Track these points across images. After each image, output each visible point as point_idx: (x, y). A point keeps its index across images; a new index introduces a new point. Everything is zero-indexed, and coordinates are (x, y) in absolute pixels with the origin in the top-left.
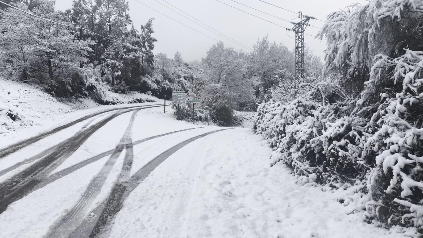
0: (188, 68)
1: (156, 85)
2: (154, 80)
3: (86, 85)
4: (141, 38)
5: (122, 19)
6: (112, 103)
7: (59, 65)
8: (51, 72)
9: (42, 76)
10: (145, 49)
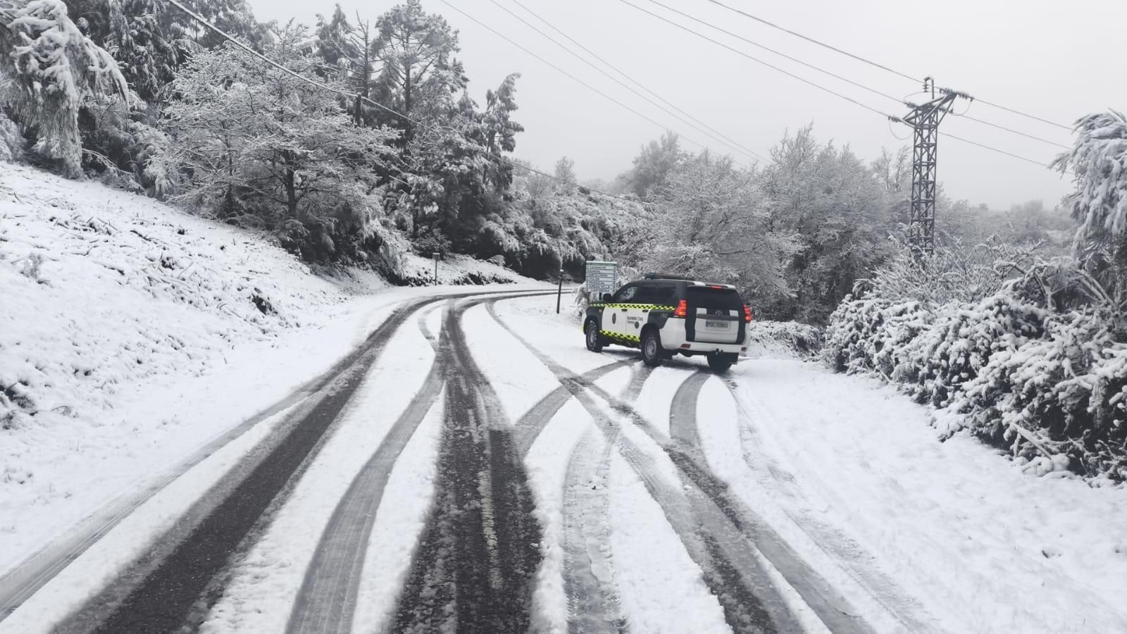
0: (591, 199)
1: (515, 240)
2: (511, 227)
3: (362, 235)
4: (485, 122)
5: (445, 75)
6: (415, 282)
7: (311, 185)
8: (292, 202)
9: (267, 209)
10: (493, 150)
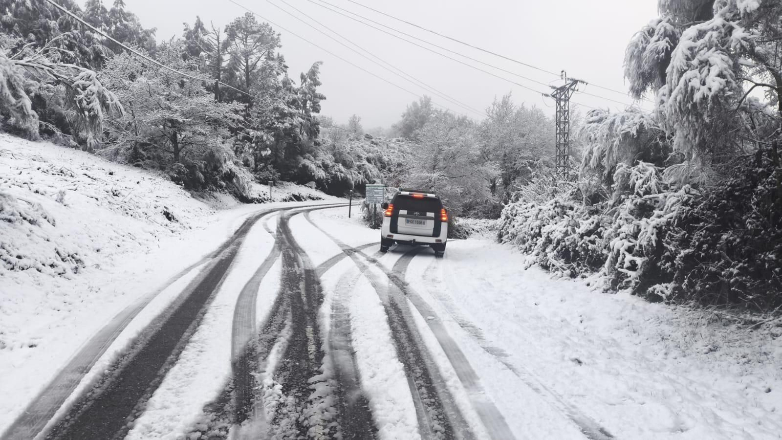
0: (373, 142)
1: (322, 171)
2: (319, 163)
3: (222, 171)
4: (300, 94)
5: (272, 64)
6: (257, 200)
7: (188, 140)
8: (177, 151)
9: (160, 156)
10: (305, 112)
